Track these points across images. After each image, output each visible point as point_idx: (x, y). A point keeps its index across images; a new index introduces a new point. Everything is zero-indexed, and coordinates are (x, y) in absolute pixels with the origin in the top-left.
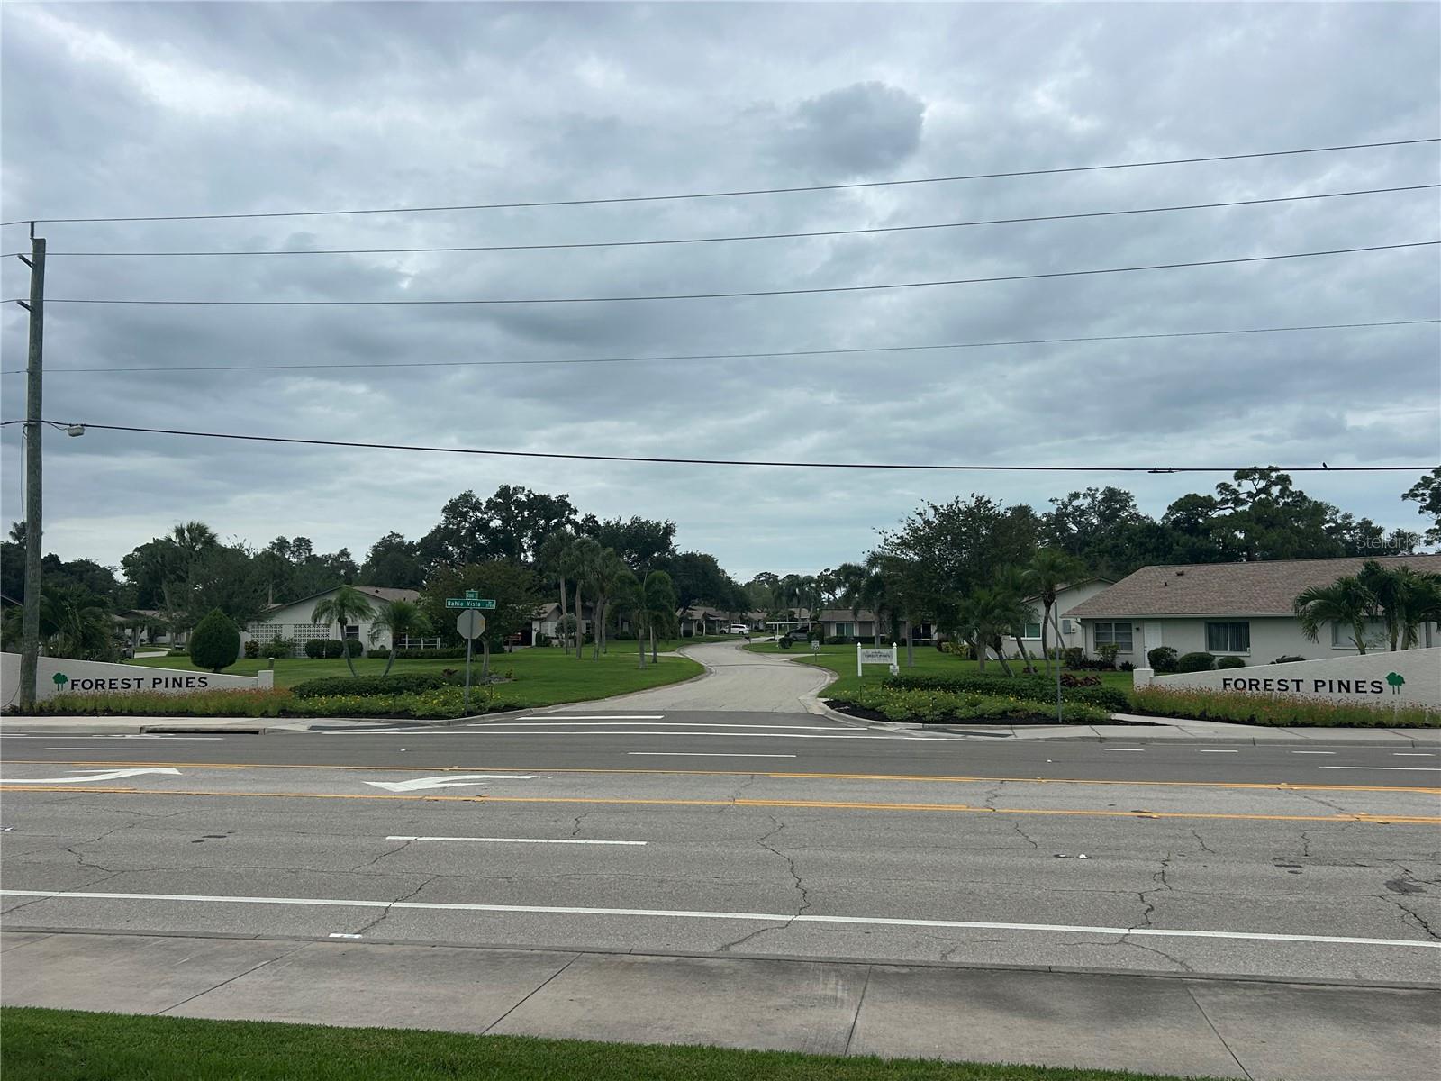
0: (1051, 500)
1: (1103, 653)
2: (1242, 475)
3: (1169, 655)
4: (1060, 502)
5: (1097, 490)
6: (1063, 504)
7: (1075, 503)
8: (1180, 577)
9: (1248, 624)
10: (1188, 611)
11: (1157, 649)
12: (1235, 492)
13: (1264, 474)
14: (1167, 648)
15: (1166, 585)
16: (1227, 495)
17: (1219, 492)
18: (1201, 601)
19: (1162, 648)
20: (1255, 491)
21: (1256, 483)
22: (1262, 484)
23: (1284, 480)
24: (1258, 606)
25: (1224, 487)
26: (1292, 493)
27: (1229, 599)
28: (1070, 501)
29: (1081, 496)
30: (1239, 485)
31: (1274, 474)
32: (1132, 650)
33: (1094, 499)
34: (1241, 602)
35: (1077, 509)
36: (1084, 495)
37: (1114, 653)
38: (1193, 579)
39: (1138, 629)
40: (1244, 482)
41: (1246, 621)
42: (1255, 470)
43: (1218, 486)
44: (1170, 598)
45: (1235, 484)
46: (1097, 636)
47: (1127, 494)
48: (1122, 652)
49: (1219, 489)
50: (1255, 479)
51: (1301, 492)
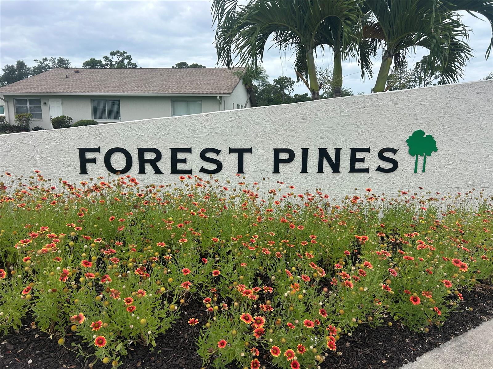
0: (35, 60)
1: (20, 120)
2: (113, 54)
3: (67, 121)
4: (39, 62)
5: (55, 58)
6: (40, 63)
7: (46, 63)
8: (77, 74)
9: (119, 101)
10: (79, 90)
11: (58, 118)
12: (110, 61)
13: (122, 55)
14: (65, 117)
15: (67, 77)
16: (107, 62)
17: (104, 60)
18: (88, 86)
19: (61, 117)
20: (118, 61)
21: (119, 57)
22: (121, 59)
23: (129, 58)
24: (125, 89)
25: (106, 58)
26: (132, 64)
27: (107, 85)
28: (44, 62)
29: (48, 60)
30: (112, 58)
31: (125, 55)
32: (42, 118)
33: (54, 62)
34: (114, 87)
35: (47, 65)
36: (50, 60)
37: (28, 120)
38: (85, 75)
39: (45, 103)
40: (114, 57)
41: (118, 99)
42: (118, 52)
43: (104, 57)
44: (68, 84)
45: (110, 57)
46: (17, 109)
47: (68, 61)
48: (34, 119)
49: (104, 59)
50: (118, 55)
51: (135, 64)
